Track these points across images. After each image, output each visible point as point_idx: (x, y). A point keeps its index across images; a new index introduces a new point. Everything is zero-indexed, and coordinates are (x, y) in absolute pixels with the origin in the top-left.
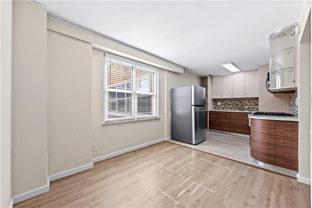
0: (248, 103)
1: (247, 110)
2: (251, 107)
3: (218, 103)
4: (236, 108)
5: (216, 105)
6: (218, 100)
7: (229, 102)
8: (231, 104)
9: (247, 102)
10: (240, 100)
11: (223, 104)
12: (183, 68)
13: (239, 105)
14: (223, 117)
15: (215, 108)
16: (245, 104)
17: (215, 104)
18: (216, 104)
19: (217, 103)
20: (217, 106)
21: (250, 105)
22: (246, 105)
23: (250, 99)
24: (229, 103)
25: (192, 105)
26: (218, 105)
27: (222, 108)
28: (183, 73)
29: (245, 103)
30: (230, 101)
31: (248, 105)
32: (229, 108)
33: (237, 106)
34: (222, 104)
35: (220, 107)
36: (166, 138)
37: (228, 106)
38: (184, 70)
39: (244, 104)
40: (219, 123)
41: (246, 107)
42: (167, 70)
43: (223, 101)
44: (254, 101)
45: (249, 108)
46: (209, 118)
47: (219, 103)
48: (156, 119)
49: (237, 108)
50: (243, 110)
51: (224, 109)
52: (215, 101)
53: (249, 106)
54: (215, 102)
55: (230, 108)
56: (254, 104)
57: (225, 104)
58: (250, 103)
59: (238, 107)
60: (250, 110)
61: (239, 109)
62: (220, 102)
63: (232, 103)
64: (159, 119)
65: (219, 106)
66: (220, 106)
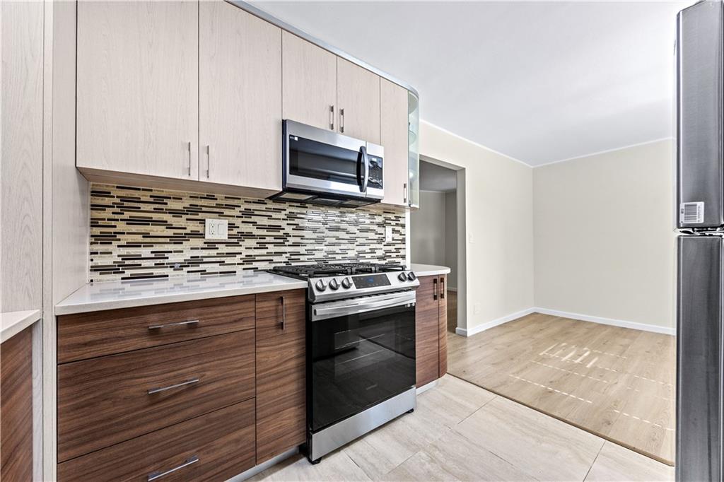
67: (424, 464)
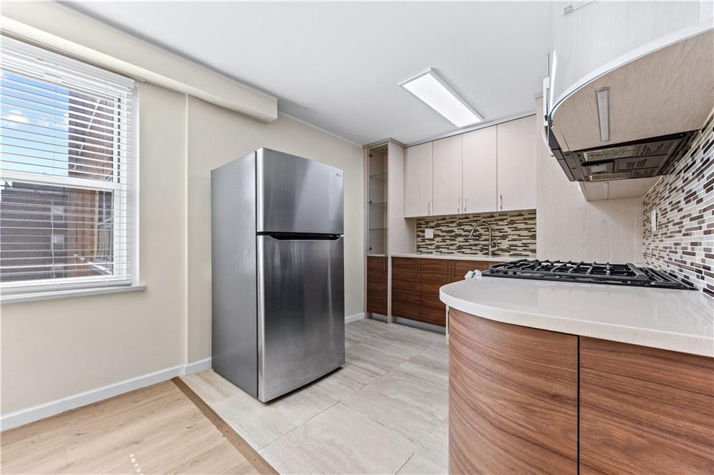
0: (510, 231)
1: (506, 253)
2: (519, 243)
3: (426, 230)
4: (474, 248)
5: (420, 239)
6: (427, 223)
7: (455, 229)
8: (460, 235)
9: (506, 228)
10: (486, 220)
11: (438, 236)
12: (276, 100)
13: (484, 238)
14: (431, 276)
15: (419, 247)
16: (501, 234)
17: (418, 236)
18: (420, 234)
19: (424, 232)
20: (423, 241)
21: (514, 237)
22: (504, 237)
23: (517, 218)
24: (457, 232)
25: (258, 234)
26: (426, 237)
27: (438, 247)
28: (276, 117)
29: (500, 231)
30: (460, 224)
31: (510, 237)
32: (455, 247)
33: (478, 240)
34: (436, 236)
35: (432, 245)
36: (186, 365)
37: (454, 240)
38: (278, 110)
39: (497, 234)
40: (421, 296)
41: (505, 244)
42: (190, 96)
43: (438, 225)
44: (526, 223)
45: (511, 246)
46: (393, 279)
47: (429, 233)
48: (127, 291)
49: (478, 248)
50: (494, 254)
51: (443, 250)
52: (417, 224)
53: (513, 240)
54: (418, 227)
55: (460, 247)
56: (525, 233)
57: (445, 234)
58: (516, 229)
59: (482, 243)
60: (514, 255)
61: (484, 250)
62: (432, 227)
63: (443, 232)
64: (141, 291)
65: (428, 242)
66: (430, 240)
67: (437, 410)
